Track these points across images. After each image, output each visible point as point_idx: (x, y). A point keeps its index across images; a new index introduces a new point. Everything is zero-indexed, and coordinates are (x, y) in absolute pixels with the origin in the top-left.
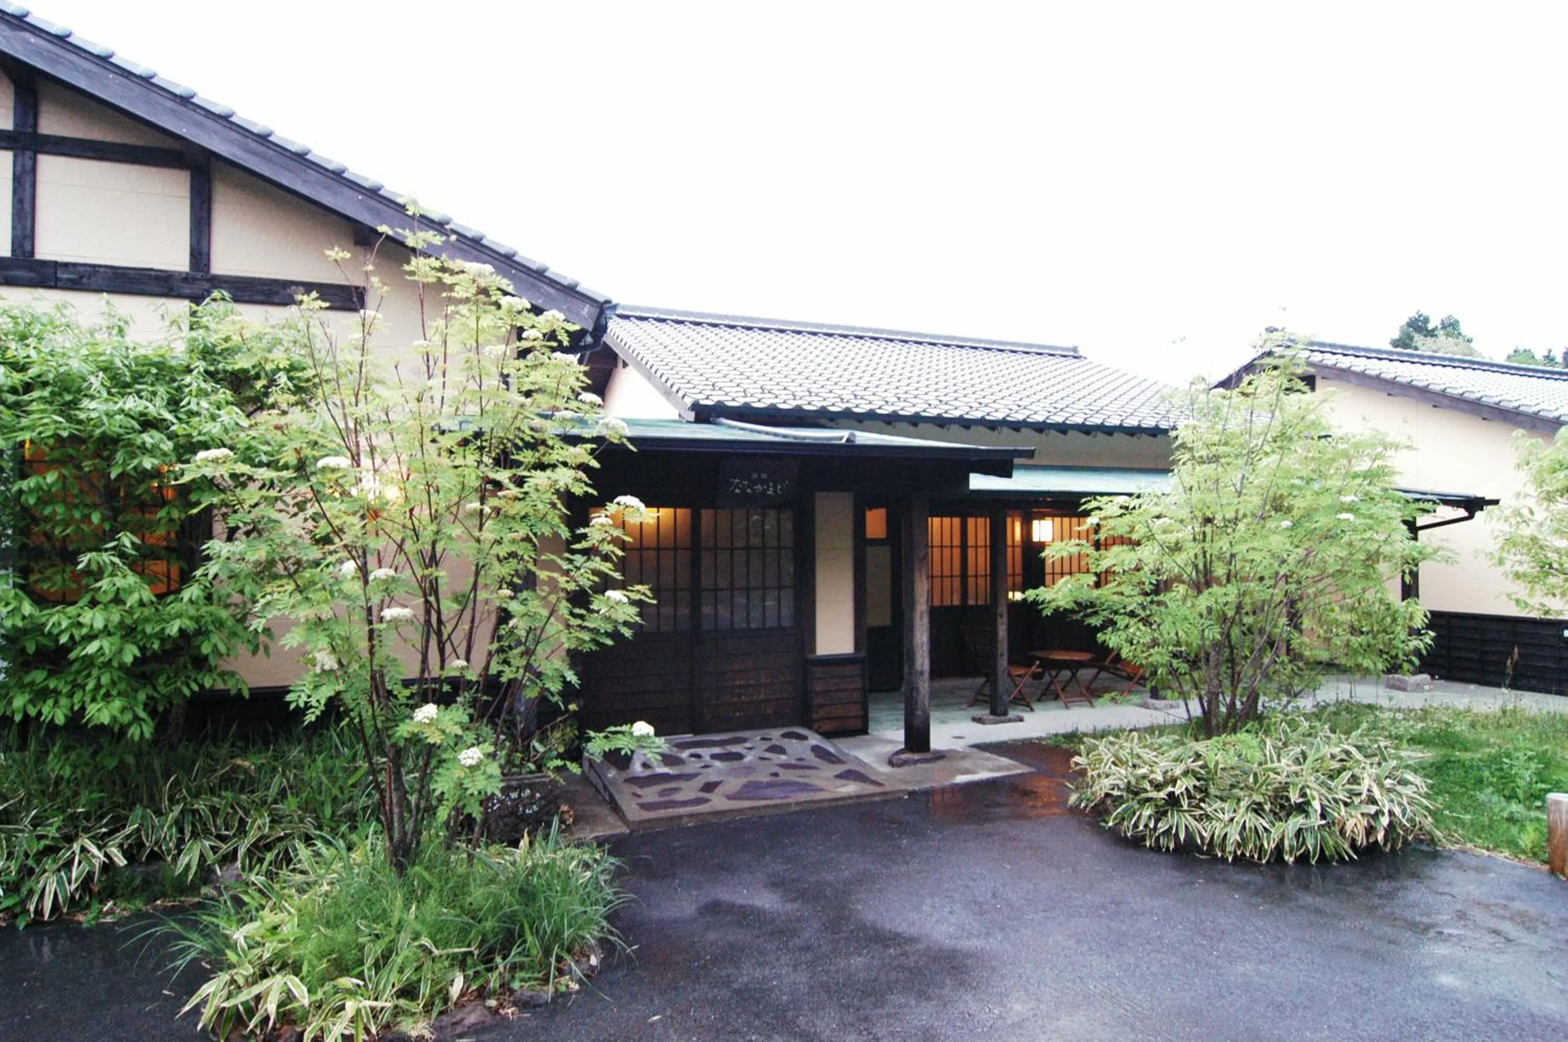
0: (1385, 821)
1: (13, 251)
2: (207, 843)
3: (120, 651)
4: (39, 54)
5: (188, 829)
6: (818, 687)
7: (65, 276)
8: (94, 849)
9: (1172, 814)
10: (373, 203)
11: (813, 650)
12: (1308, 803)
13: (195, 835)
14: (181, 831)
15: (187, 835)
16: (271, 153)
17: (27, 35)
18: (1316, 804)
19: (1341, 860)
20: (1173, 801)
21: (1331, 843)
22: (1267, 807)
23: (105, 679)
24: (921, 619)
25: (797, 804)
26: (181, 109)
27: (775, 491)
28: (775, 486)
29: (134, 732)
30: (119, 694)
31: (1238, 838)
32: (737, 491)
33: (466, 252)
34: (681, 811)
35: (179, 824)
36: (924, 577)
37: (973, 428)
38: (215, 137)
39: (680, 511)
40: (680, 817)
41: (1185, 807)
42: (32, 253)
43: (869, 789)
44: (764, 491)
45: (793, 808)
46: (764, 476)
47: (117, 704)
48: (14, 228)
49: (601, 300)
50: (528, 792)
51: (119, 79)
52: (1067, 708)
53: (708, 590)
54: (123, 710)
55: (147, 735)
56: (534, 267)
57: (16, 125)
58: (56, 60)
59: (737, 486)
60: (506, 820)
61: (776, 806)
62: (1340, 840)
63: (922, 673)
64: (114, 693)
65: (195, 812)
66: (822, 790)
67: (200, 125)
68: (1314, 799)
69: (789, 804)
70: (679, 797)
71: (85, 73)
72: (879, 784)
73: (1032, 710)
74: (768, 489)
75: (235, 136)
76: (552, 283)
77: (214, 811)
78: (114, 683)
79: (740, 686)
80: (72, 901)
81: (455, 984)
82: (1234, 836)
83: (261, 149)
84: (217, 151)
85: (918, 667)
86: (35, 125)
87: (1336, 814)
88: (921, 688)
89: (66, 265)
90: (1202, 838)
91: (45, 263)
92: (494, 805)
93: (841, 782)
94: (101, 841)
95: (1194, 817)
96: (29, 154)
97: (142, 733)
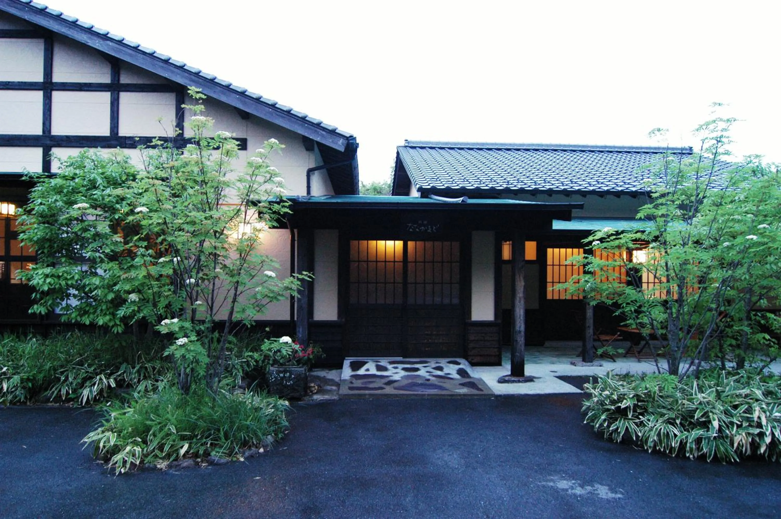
0: (768, 440)
1: (111, 133)
2: (150, 382)
3: (106, 295)
4: (113, 49)
5: (142, 375)
6: (472, 337)
7: (129, 142)
8: (104, 380)
9: (621, 420)
10: (243, 99)
11: (470, 318)
12: (710, 422)
13: (145, 378)
14: (140, 375)
15: (142, 378)
16: (201, 80)
17: (109, 42)
18: (716, 424)
19: (729, 463)
20: (623, 413)
21: (722, 448)
22: (678, 422)
23: (104, 307)
24: (520, 302)
25: (428, 395)
26: (165, 66)
27: (432, 230)
28: (432, 228)
29: (115, 330)
30: (110, 314)
31: (655, 438)
32: (411, 230)
33: (284, 117)
34: (367, 392)
35: (139, 372)
36: (522, 278)
37: (588, 196)
38: (178, 76)
39: (397, 242)
40: (365, 395)
41: (630, 417)
42: (117, 133)
43: (475, 392)
44: (426, 230)
45: (426, 397)
46: (425, 222)
47: (108, 318)
48: (111, 124)
49: (348, 136)
50: (288, 374)
51: (142, 56)
52: (639, 361)
53: (411, 283)
54: (110, 320)
55: (120, 331)
56: (315, 122)
57: (112, 80)
58: (120, 51)
59: (411, 228)
60: (278, 386)
61: (416, 395)
62: (729, 448)
63: (520, 332)
64: (108, 313)
65: (146, 368)
66: (446, 390)
67: (173, 72)
68: (714, 420)
69: (424, 395)
70: (371, 386)
71: (131, 55)
72: (481, 390)
73: (615, 361)
74: (428, 229)
75: (186, 74)
76: (324, 129)
77: (154, 369)
78: (108, 309)
79: (427, 335)
80: (95, 400)
81: (183, 448)
82: (654, 437)
83: (196, 79)
84: (179, 82)
85: (517, 328)
86: (119, 80)
87: (727, 432)
88: (519, 340)
89: (129, 138)
90: (637, 436)
91: (122, 137)
92: (272, 378)
93: (461, 387)
94: (108, 376)
95: (636, 424)
96: (116, 92)
97: (118, 331)
